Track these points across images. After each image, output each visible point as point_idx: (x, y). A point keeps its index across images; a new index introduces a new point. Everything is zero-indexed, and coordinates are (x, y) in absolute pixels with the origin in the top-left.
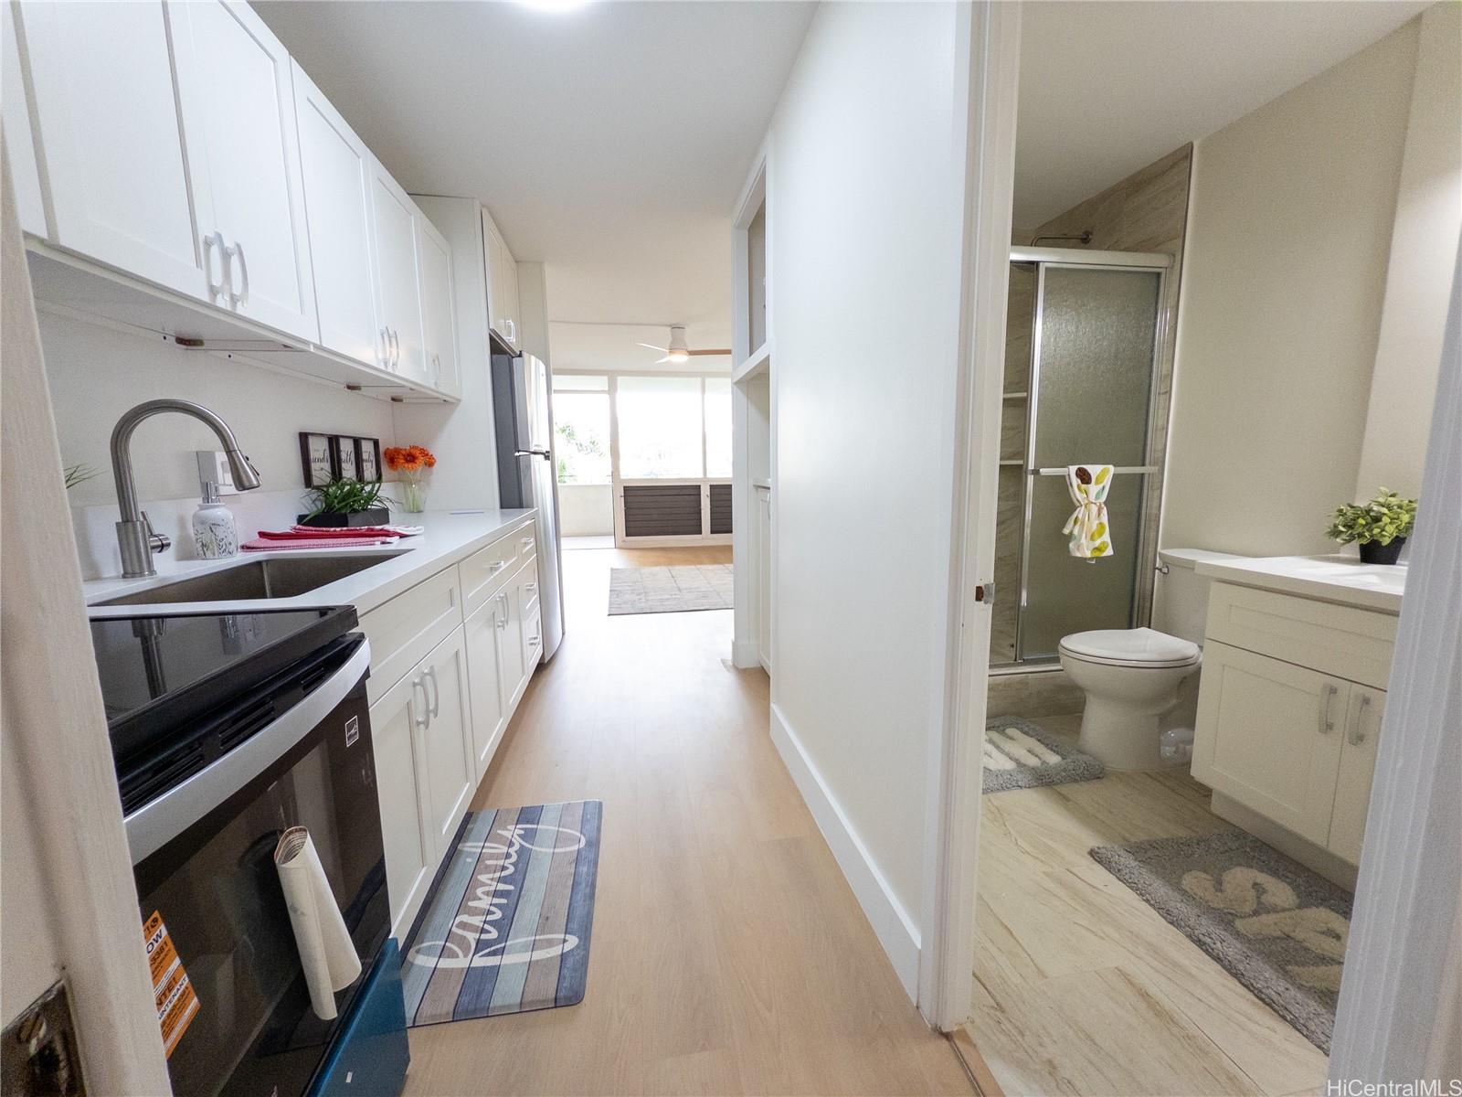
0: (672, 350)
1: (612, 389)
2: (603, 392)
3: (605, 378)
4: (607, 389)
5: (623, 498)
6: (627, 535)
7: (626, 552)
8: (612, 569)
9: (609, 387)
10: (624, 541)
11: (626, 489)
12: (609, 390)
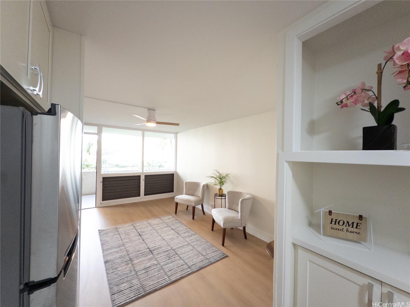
0: (148, 121)
1: (99, 133)
2: (94, 134)
3: (96, 128)
4: (96, 132)
5: (102, 183)
6: (103, 200)
7: (102, 209)
8: (99, 230)
9: (98, 132)
10: (101, 204)
11: (104, 178)
12: (98, 133)
